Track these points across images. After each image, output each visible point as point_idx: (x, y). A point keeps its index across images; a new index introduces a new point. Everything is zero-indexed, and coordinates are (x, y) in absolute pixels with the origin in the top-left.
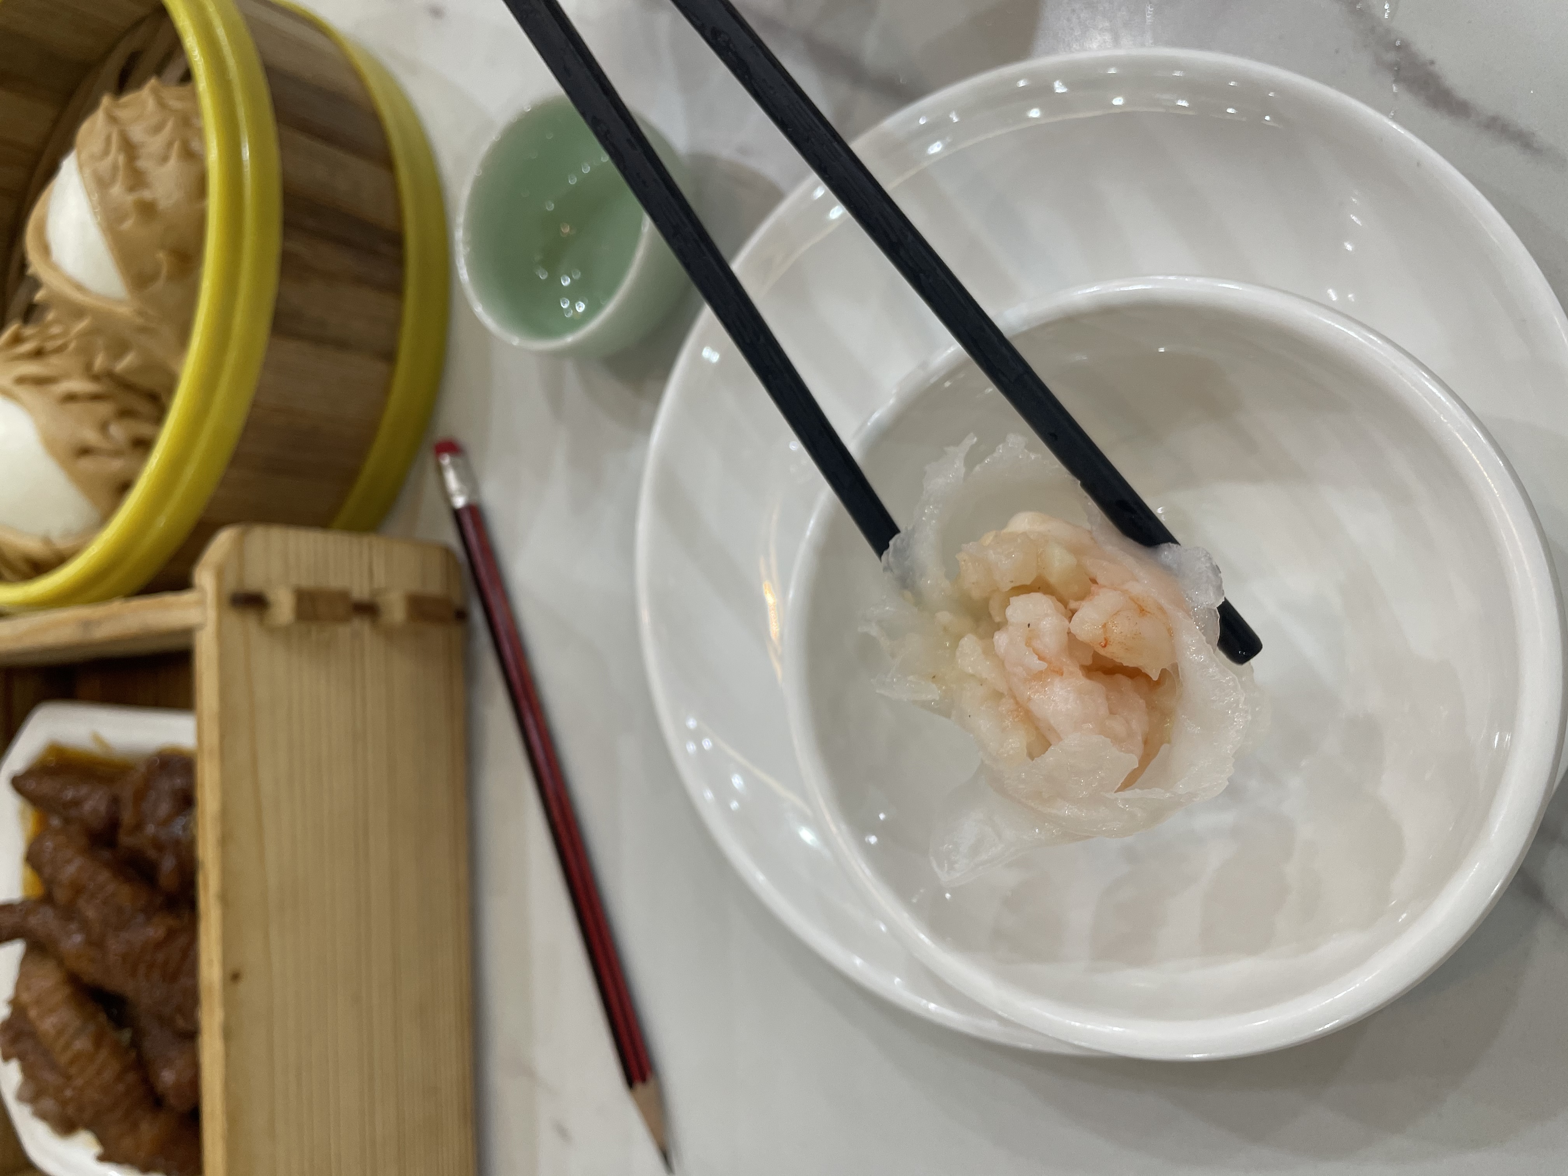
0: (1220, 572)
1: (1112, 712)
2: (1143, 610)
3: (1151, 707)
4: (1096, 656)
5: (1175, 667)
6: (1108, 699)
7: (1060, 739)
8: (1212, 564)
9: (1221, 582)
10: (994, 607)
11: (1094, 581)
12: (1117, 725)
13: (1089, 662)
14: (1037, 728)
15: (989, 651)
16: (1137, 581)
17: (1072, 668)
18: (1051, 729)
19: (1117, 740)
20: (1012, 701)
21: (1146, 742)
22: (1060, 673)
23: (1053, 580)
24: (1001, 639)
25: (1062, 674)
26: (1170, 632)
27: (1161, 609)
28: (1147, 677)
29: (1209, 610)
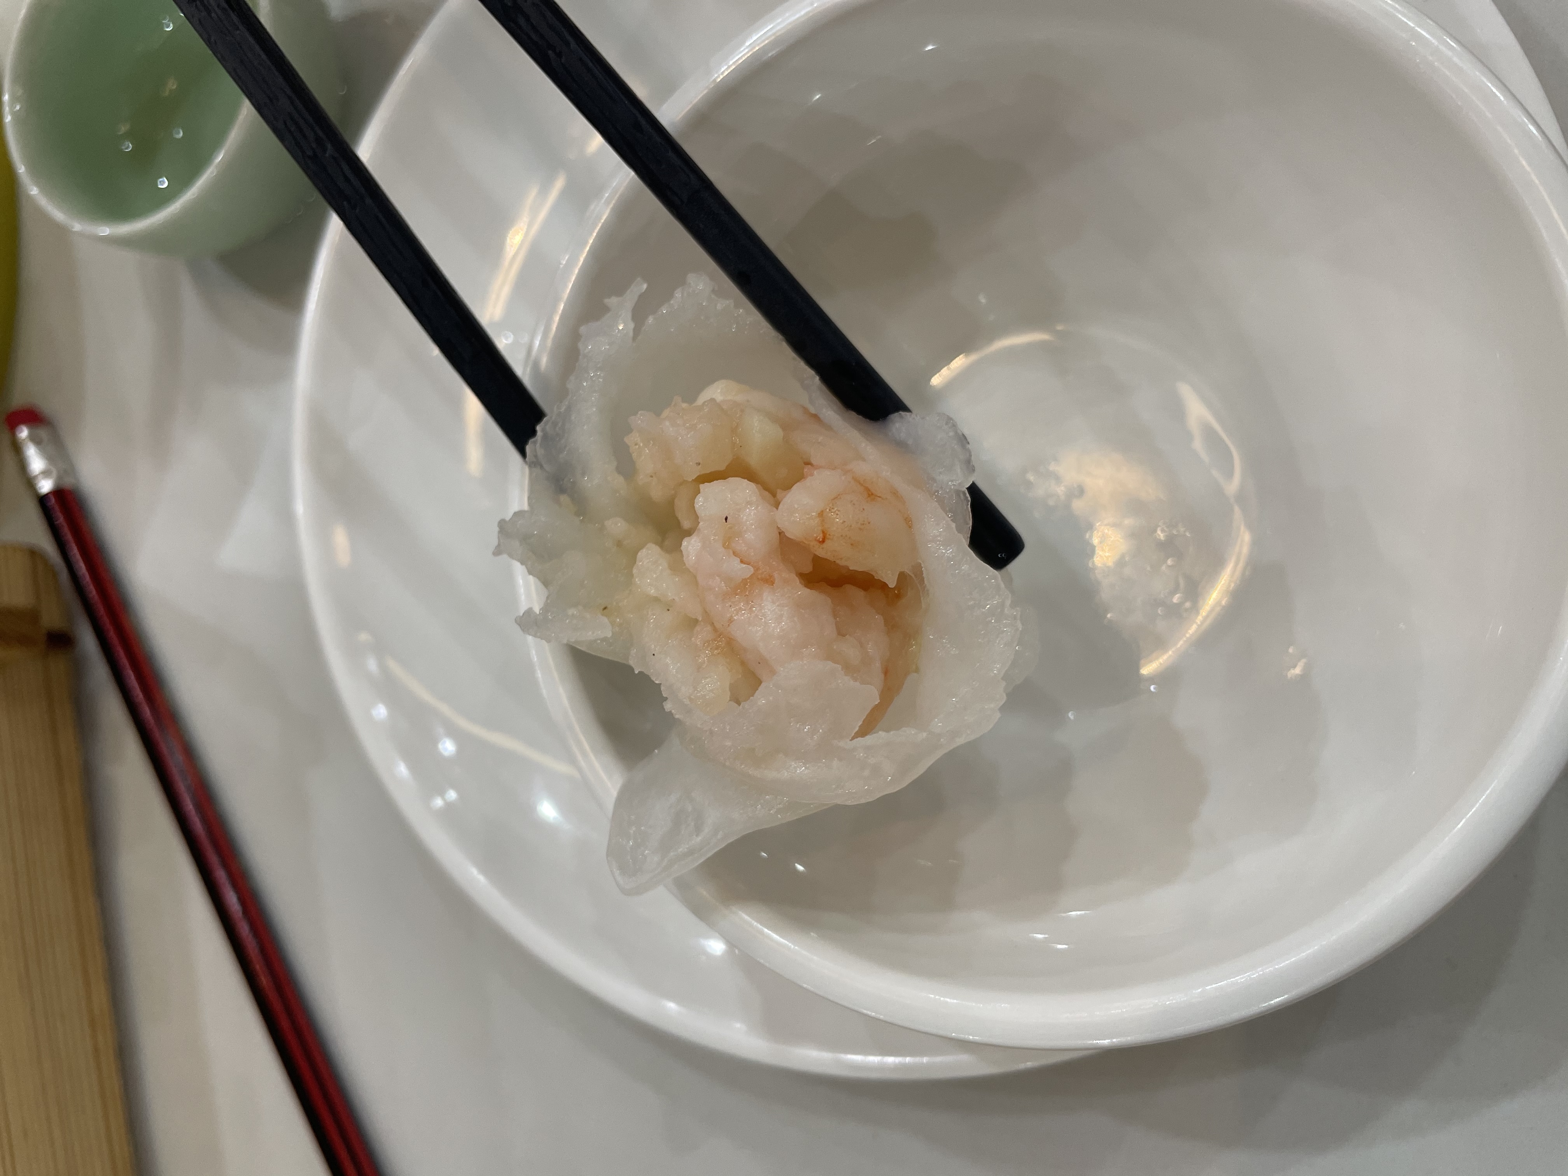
0: (968, 443)
1: (841, 633)
2: (872, 494)
3: (892, 626)
4: (817, 561)
5: (918, 570)
6: (835, 616)
7: (773, 672)
8: (956, 433)
9: (970, 456)
10: (681, 506)
11: (808, 463)
12: (849, 649)
13: (808, 568)
14: (743, 663)
15: (678, 566)
16: (864, 460)
17: (785, 575)
18: (762, 661)
19: (849, 669)
20: (709, 628)
21: (886, 672)
22: (769, 581)
23: (754, 460)
24: (691, 546)
25: (772, 583)
26: (908, 522)
27: (895, 493)
28: (884, 586)
29: (958, 492)
